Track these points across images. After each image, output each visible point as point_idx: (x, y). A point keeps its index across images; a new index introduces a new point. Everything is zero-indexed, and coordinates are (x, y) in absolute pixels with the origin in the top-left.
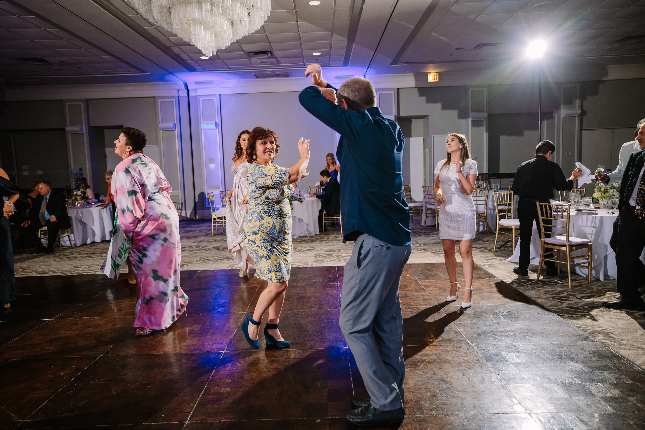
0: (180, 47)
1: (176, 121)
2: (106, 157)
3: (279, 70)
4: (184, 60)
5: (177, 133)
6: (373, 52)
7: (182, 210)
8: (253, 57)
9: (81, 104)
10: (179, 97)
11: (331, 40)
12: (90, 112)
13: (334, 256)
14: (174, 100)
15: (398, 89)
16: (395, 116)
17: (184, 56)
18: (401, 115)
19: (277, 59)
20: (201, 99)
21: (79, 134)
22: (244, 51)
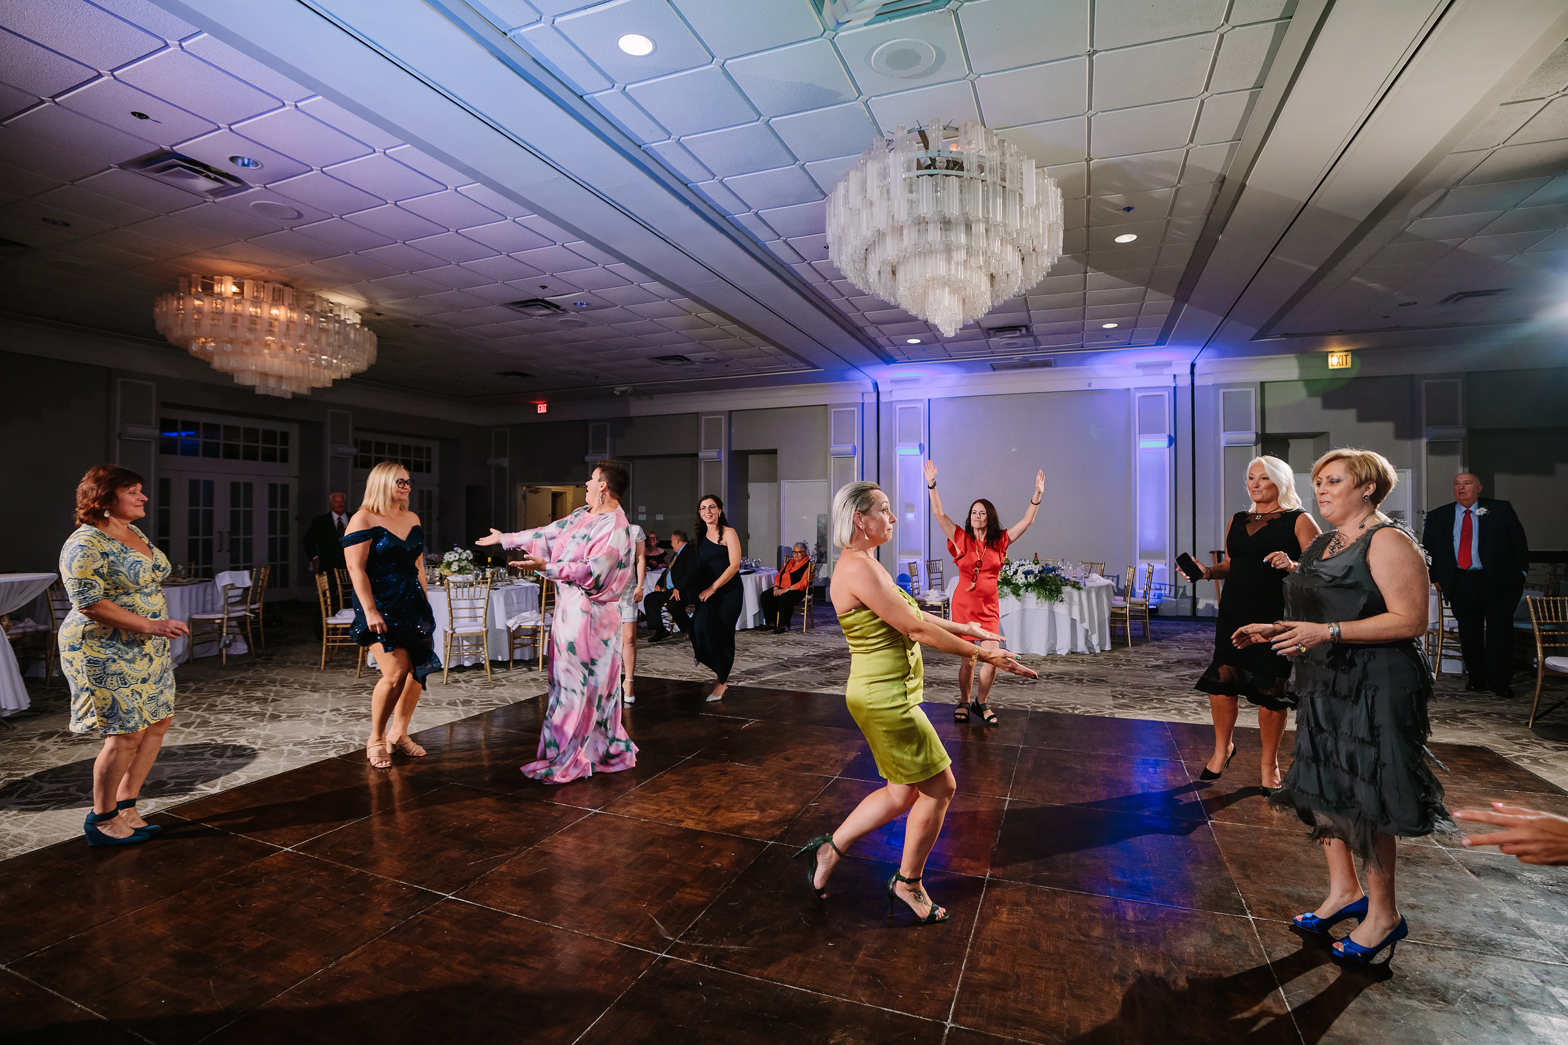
0: (879, 326)
1: (857, 443)
2: (748, 497)
3: (1033, 356)
4: (879, 347)
5: (856, 461)
6: (1221, 318)
8: (995, 336)
9: (721, 418)
10: (863, 404)
11: (1144, 299)
12: (733, 430)
13: (1152, 700)
14: (856, 409)
15: (1262, 384)
16: (1257, 433)
17: (882, 341)
18: (1268, 431)
19: (1035, 337)
20: (898, 407)
21: (714, 463)
22: (980, 328)
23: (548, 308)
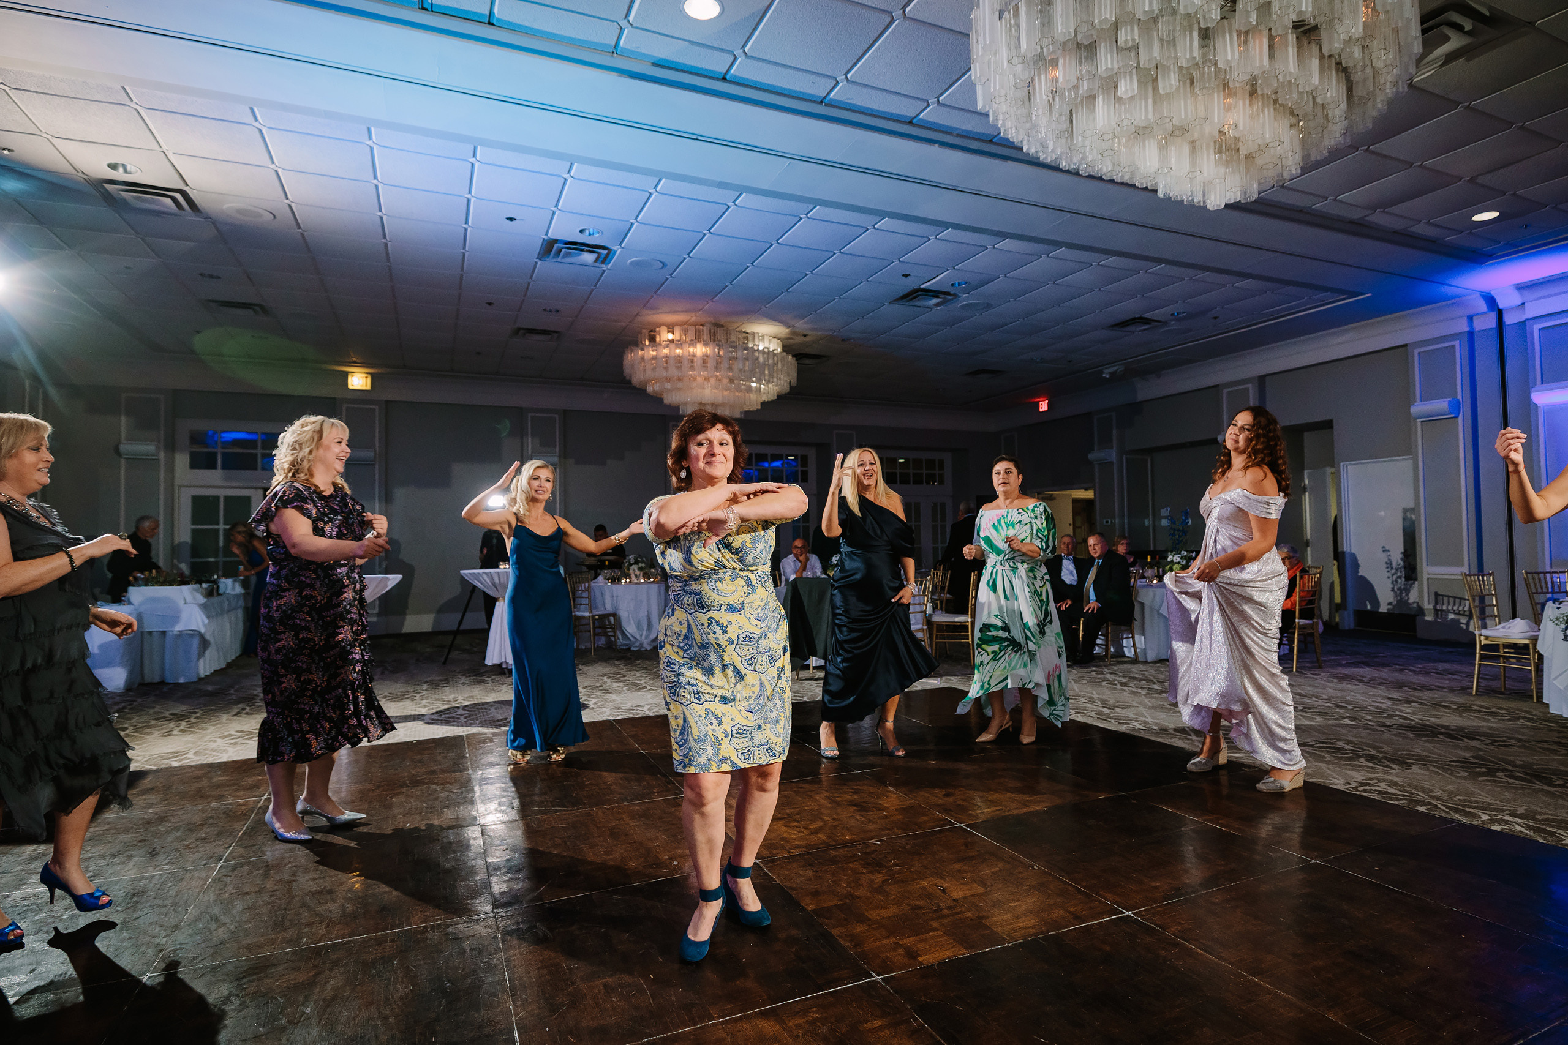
1: (1462, 395)
5: (1461, 422)
7: (1470, 617)
9: (1248, 388)
10: (1471, 333)
14: (1457, 343)
20: (1536, 327)
23: (937, 297)
